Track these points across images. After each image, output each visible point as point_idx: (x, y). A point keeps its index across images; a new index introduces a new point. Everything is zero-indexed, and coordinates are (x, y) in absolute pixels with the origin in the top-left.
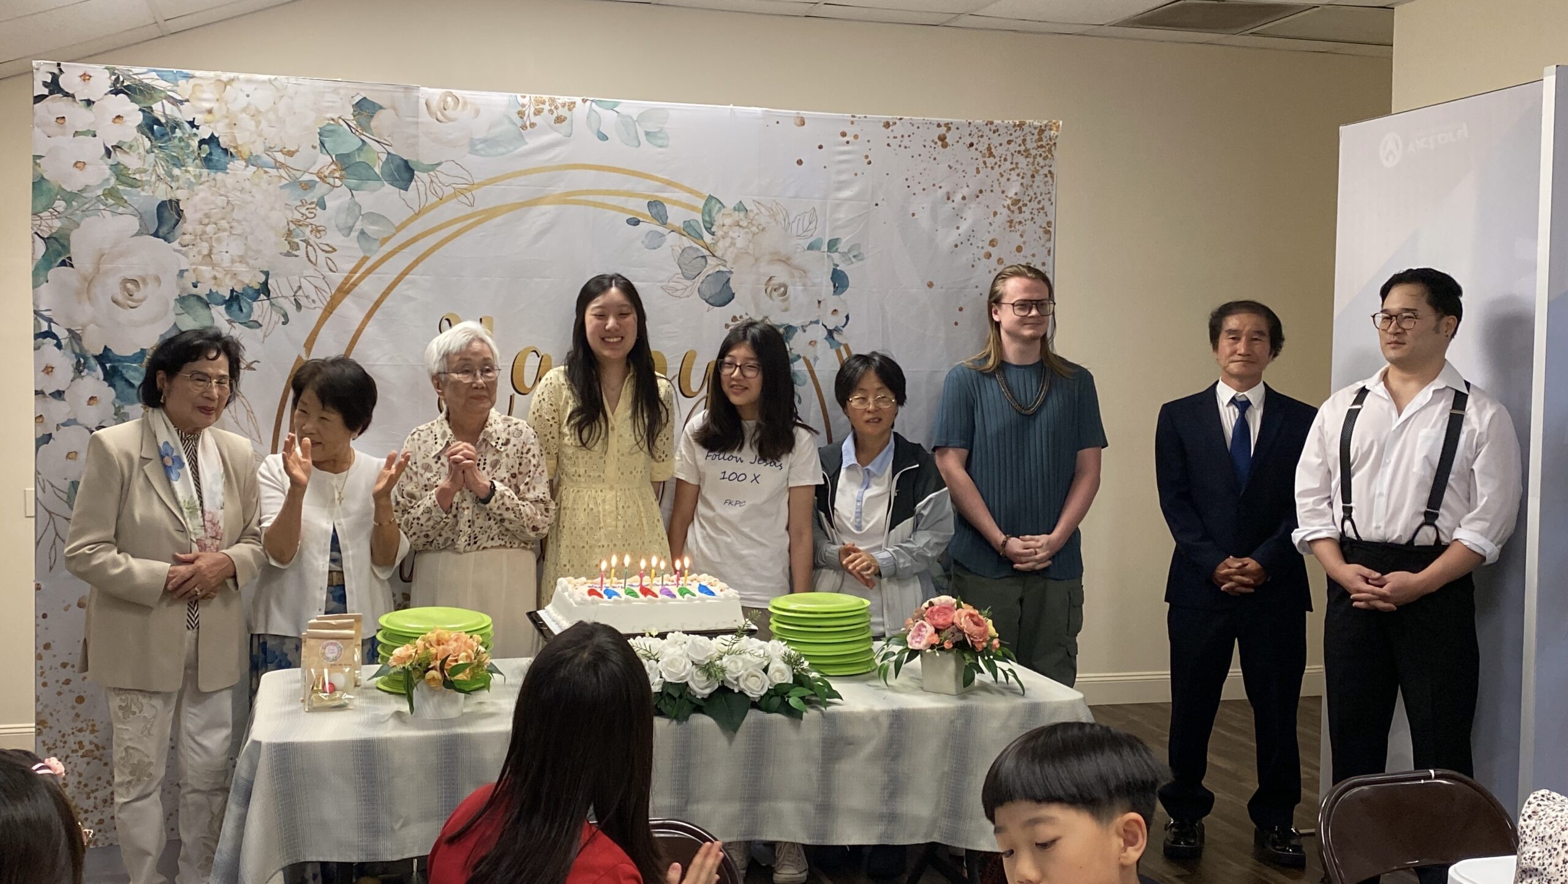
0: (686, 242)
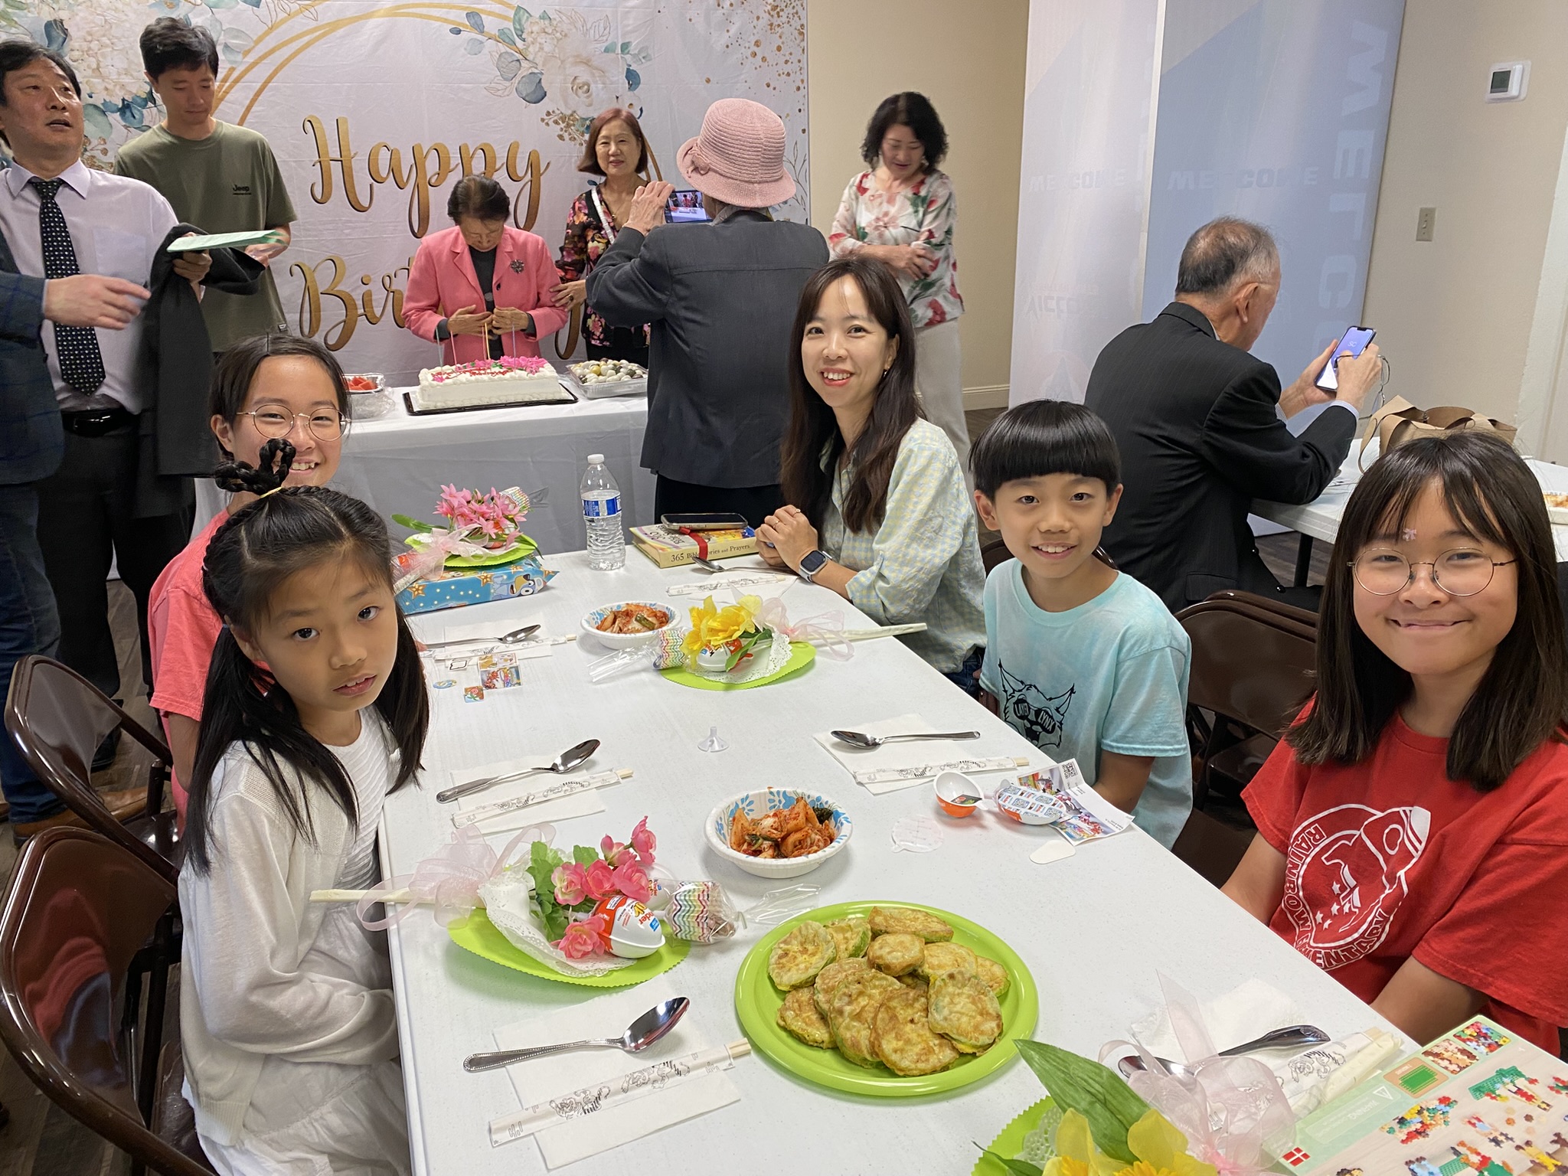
0: (503, 48)
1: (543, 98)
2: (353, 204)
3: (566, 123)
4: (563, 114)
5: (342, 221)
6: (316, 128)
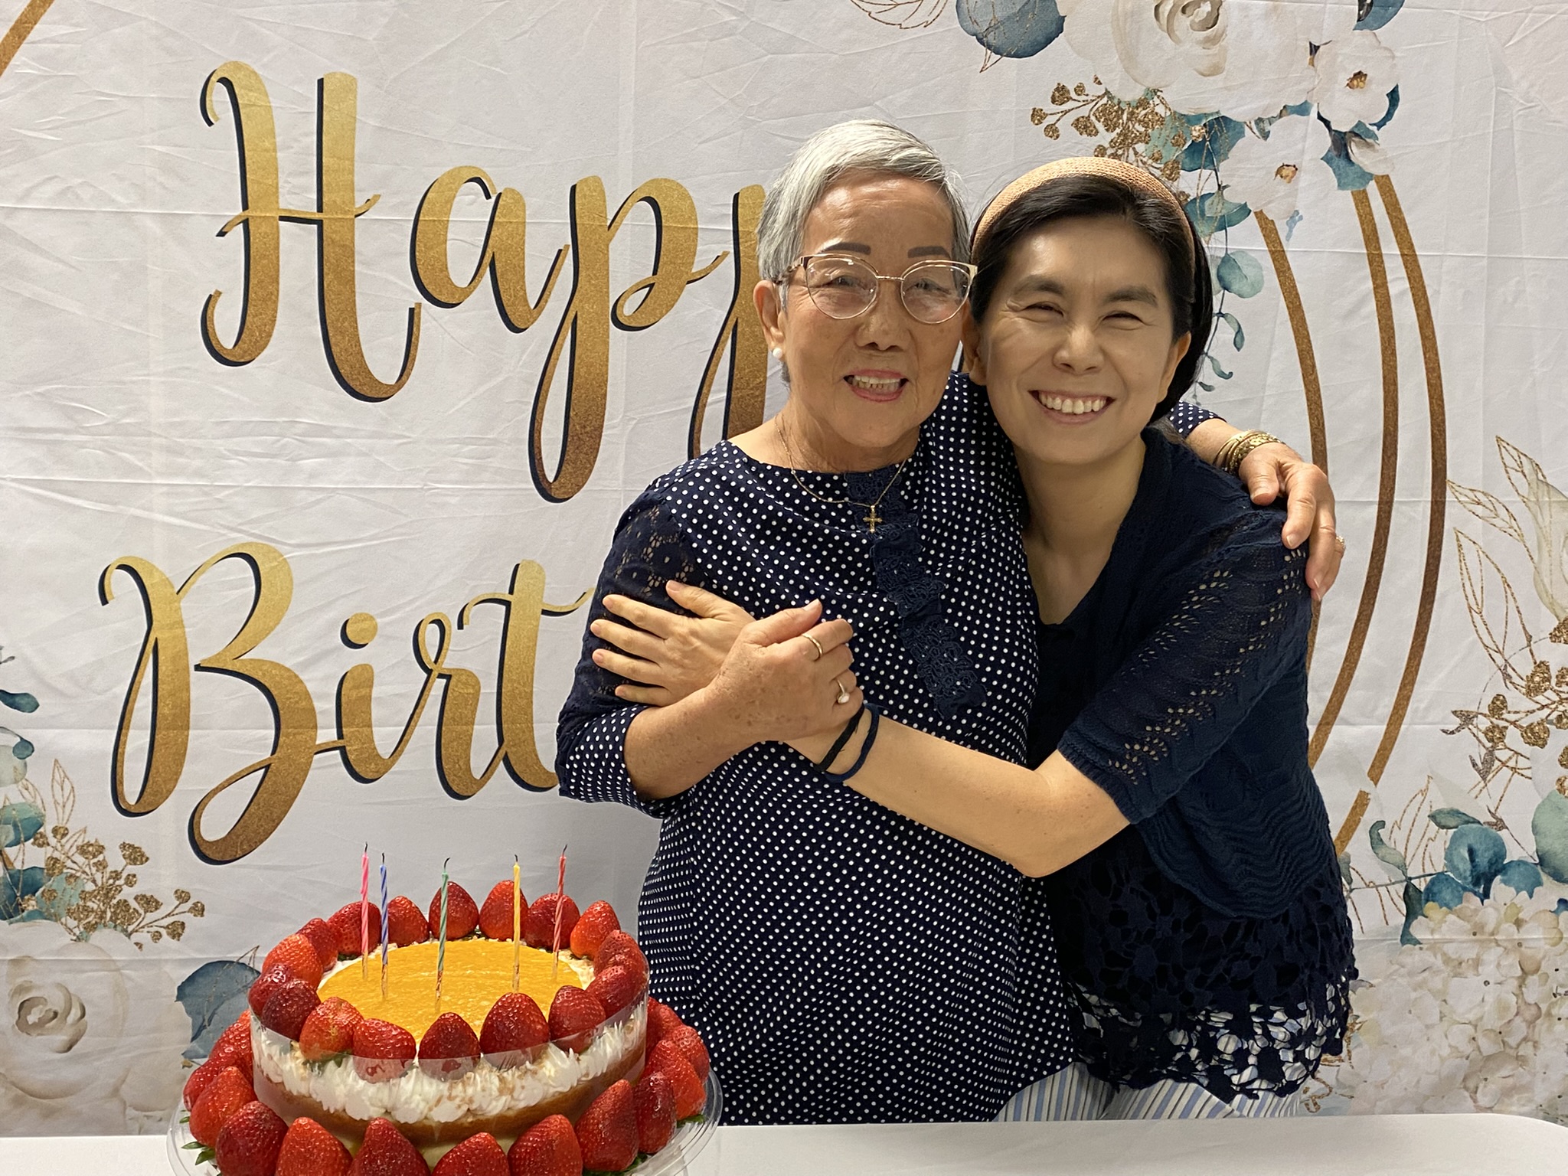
1: (1049, 41)
2: (342, 371)
3: (1118, 130)
4: (1111, 98)
5: (299, 429)
6: (246, 106)
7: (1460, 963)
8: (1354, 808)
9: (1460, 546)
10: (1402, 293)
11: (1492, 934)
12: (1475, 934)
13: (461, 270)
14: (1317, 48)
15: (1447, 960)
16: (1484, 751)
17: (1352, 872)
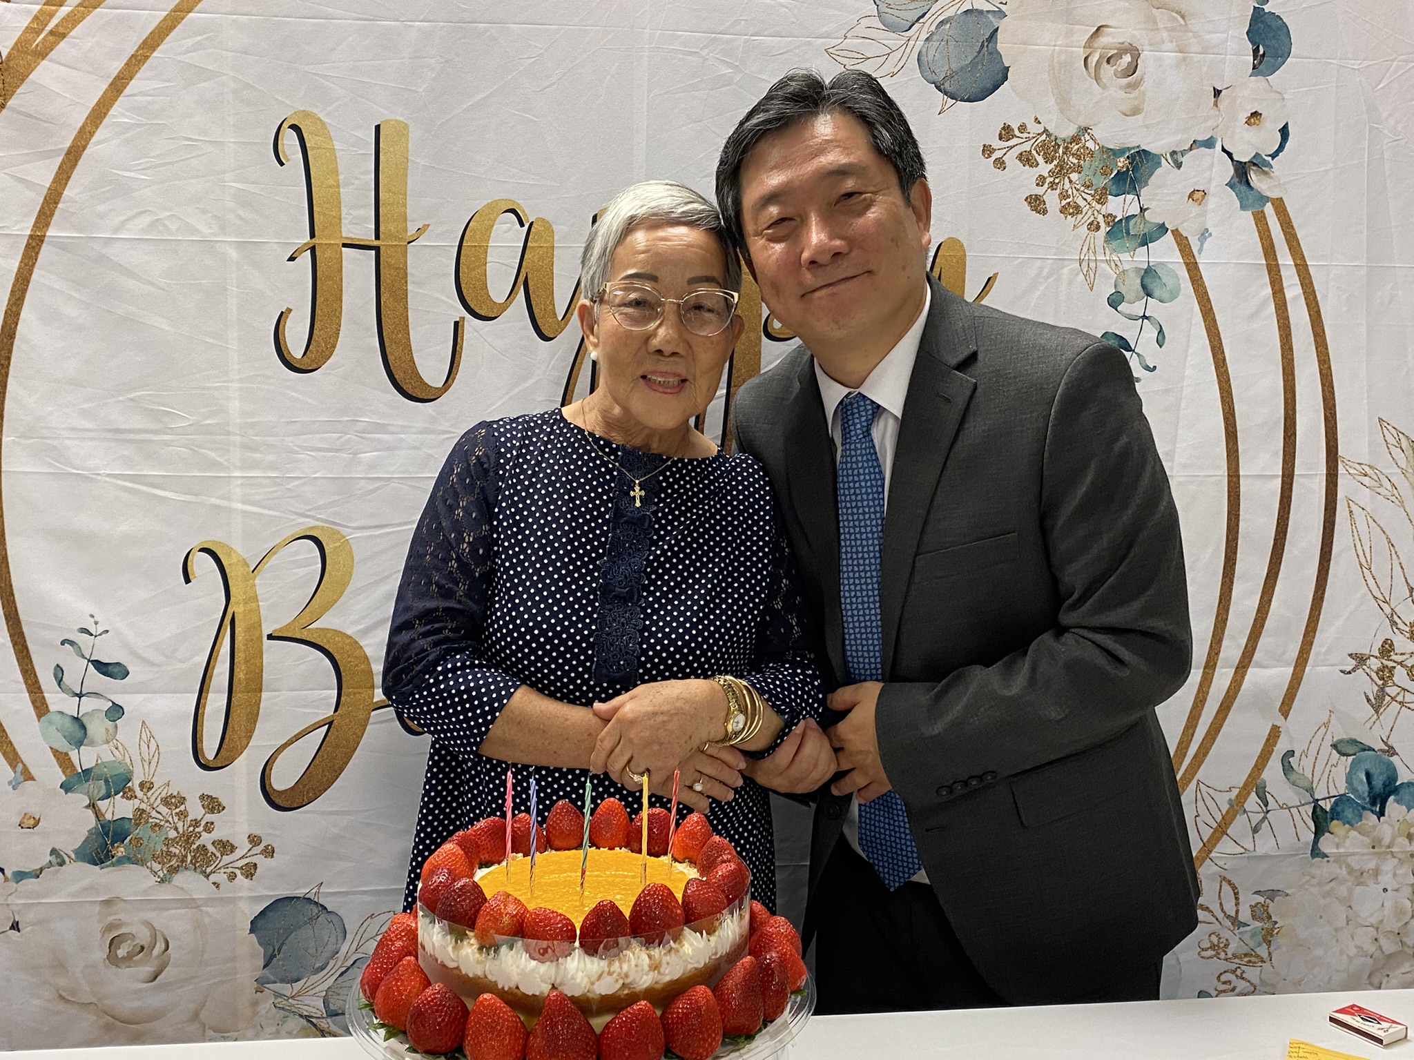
1: (996, 87)
2: (397, 377)
3: (1055, 162)
4: (1049, 135)
5: (359, 427)
6: (313, 149)
7: (1362, 874)
8: (1268, 740)
9: (1351, 512)
10: (1296, 298)
11: (1389, 847)
12: (1373, 847)
13: (499, 286)
14: (1220, 92)
15: (1351, 871)
16: (1376, 688)
17: (1269, 797)
